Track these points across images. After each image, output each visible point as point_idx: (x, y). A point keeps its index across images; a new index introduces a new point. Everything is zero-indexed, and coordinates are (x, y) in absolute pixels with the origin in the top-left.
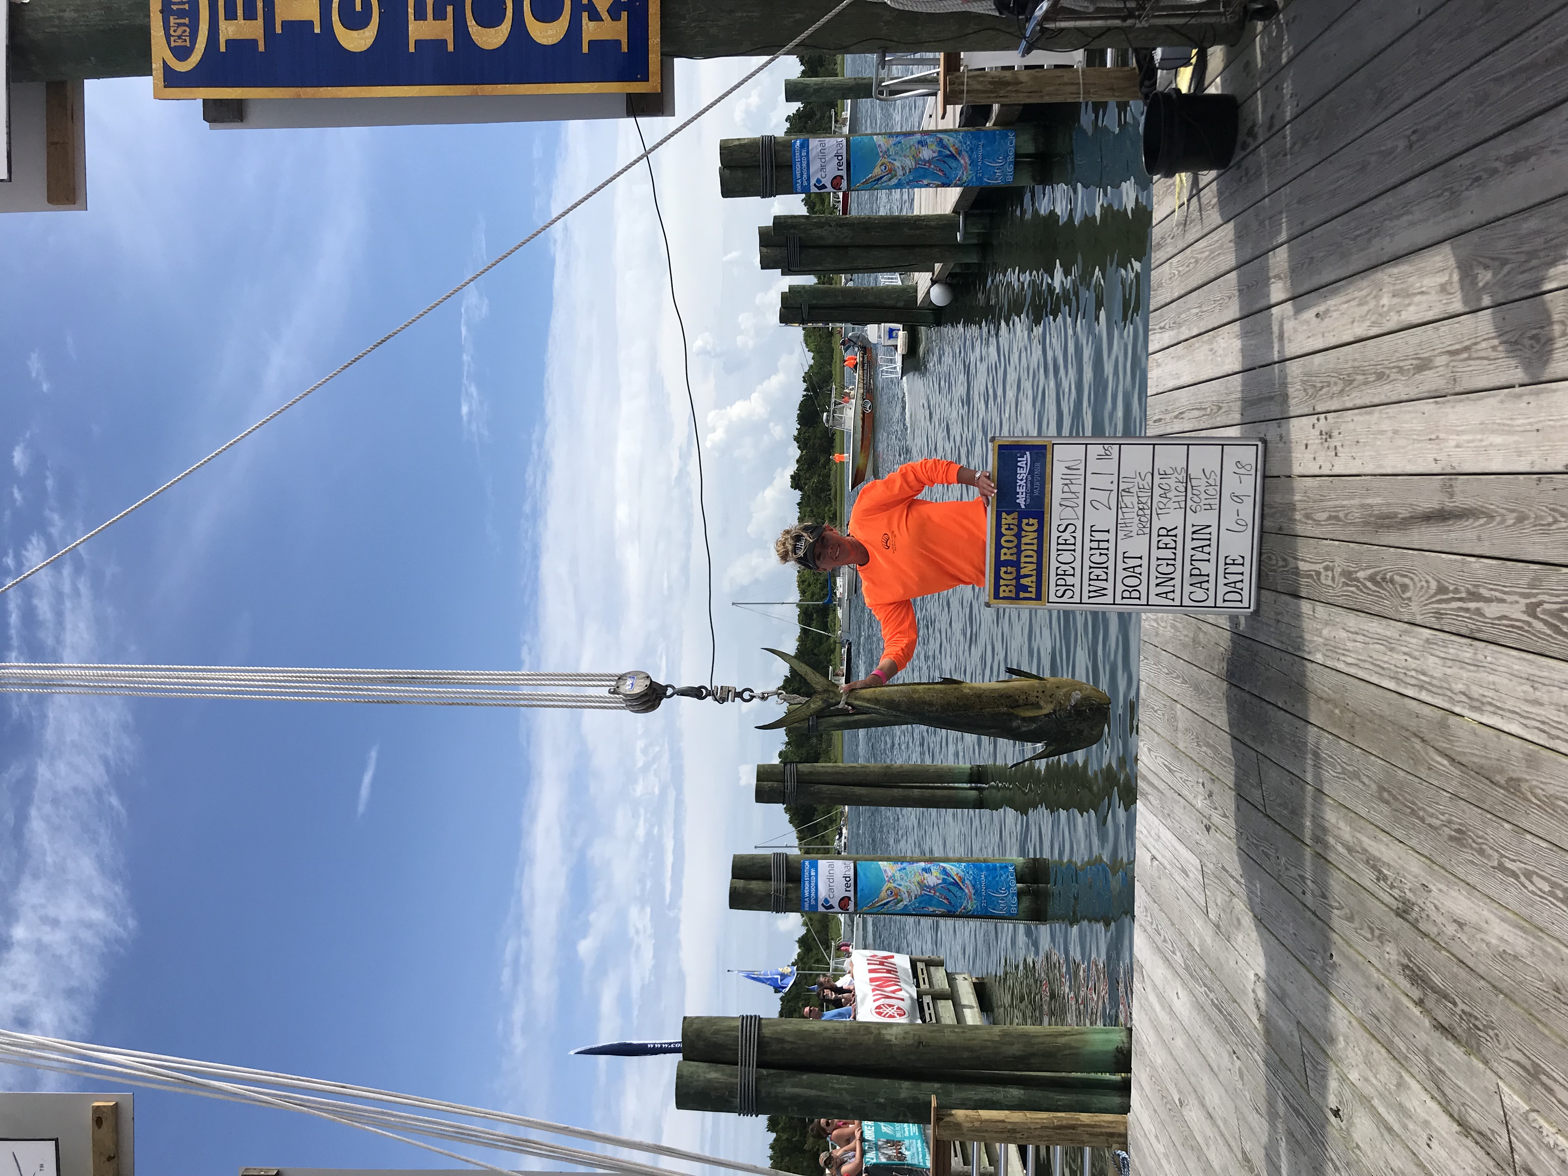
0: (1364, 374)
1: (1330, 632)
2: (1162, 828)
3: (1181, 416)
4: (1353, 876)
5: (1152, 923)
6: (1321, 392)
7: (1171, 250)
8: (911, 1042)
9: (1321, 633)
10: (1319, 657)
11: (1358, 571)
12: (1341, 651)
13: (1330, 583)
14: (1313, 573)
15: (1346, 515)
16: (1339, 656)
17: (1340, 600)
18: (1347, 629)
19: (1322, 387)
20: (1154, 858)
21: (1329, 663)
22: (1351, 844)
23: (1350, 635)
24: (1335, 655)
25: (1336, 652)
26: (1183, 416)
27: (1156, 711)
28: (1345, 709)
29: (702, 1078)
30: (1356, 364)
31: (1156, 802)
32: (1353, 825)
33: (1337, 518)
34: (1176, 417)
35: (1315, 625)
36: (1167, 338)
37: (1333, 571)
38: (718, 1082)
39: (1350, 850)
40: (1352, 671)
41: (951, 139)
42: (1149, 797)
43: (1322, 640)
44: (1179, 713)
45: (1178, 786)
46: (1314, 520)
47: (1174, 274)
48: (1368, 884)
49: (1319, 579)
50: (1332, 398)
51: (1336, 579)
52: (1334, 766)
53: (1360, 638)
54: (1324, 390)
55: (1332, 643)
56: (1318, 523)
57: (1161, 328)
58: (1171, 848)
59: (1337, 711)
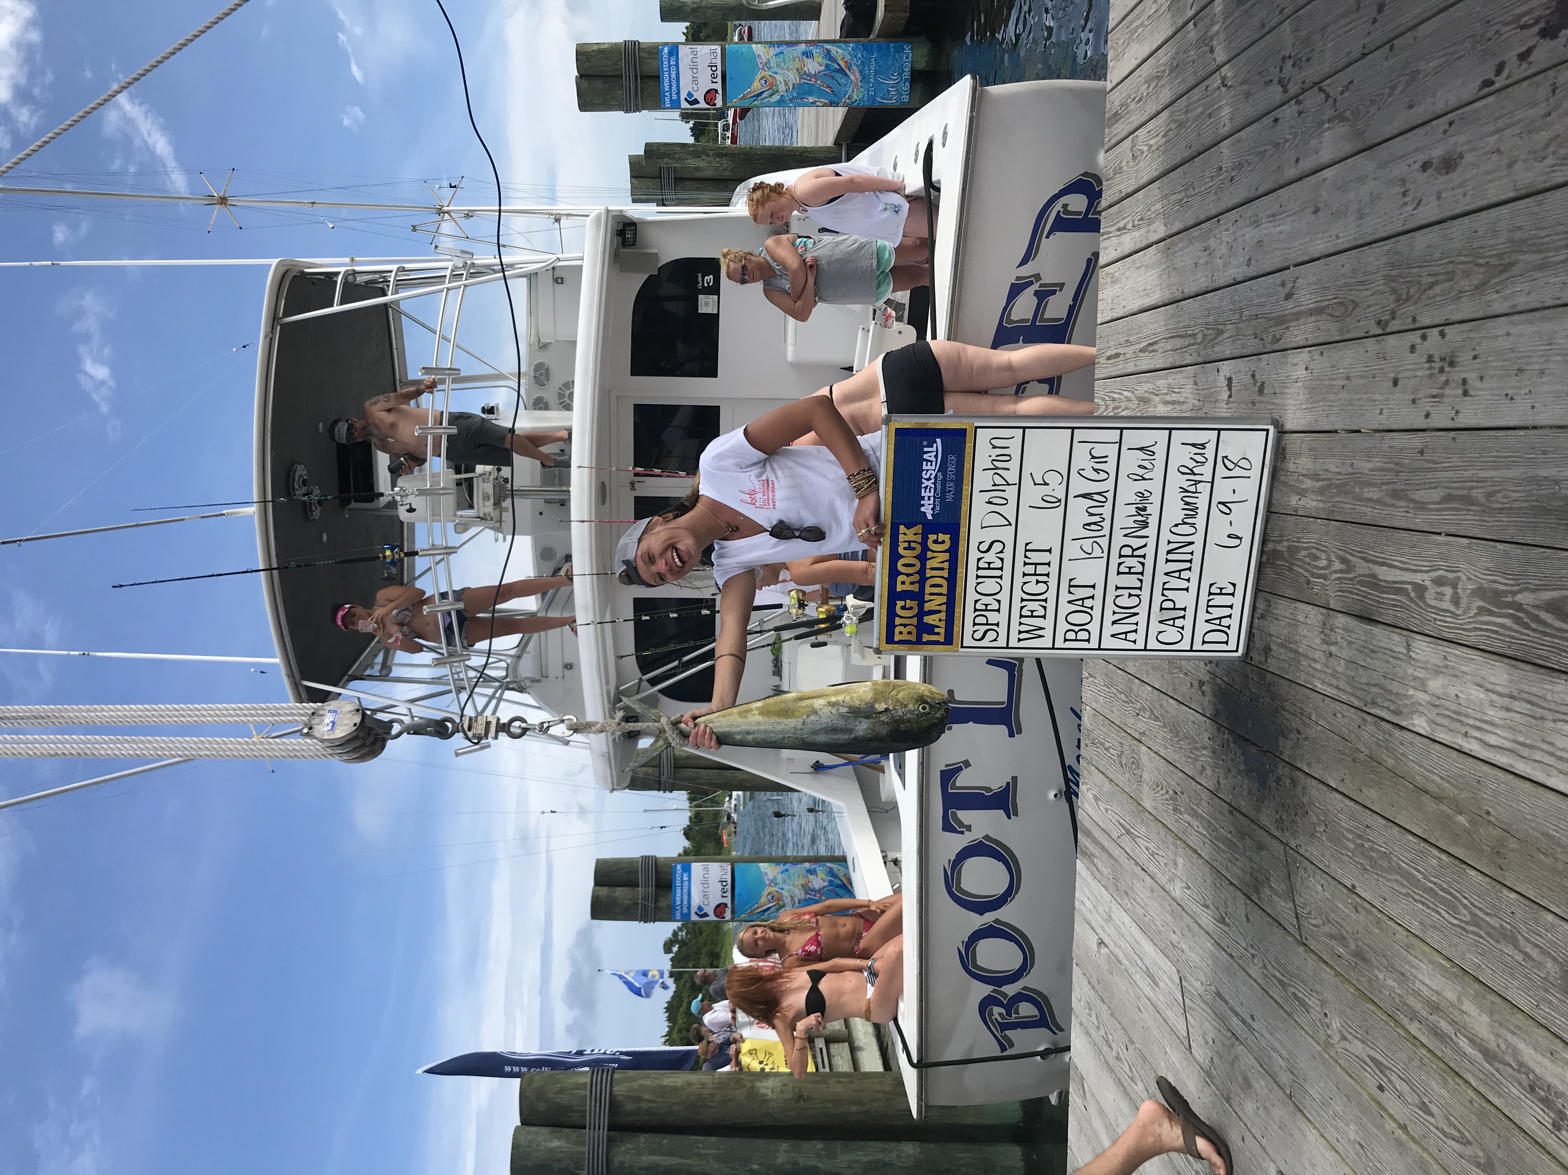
0: (1540, 251)
1: (1445, 686)
2: (1115, 907)
3: (1151, 349)
4: (1496, 1101)
5: (1098, 1028)
6: (1431, 293)
7: (1136, 119)
8: (789, 1095)
9: (1423, 685)
10: (1420, 724)
11: (1520, 592)
12: (1471, 722)
13: (1446, 605)
14: (1409, 587)
15: (1489, 495)
16: (1468, 729)
17: (1472, 638)
18: (1491, 687)
19: (1435, 283)
20: (1101, 943)
21: (1441, 736)
22: (1492, 1045)
23: (1494, 697)
24: (1457, 726)
25: (1461, 722)
26: (1155, 347)
27: (1107, 749)
28: (1481, 818)
29: (542, 1148)
30: (1518, 235)
31: (1106, 871)
32: (1496, 1017)
33: (1468, 501)
34: (1141, 351)
35: (1410, 671)
36: (1128, 242)
37: (1454, 586)
38: (562, 1152)
39: (1489, 1055)
40: (1501, 759)
41: (840, 51)
42: (1095, 860)
43: (1427, 698)
44: (1144, 759)
45: (1143, 857)
46: (1414, 501)
47: (1142, 152)
48: (1530, 1124)
49: (1422, 597)
50: (1458, 298)
51: (1464, 602)
52: (1453, 909)
53: (1517, 705)
54: (1438, 289)
55: (1454, 707)
56: (1421, 506)
57: (1119, 230)
58: (1129, 939)
59: (1461, 819)
